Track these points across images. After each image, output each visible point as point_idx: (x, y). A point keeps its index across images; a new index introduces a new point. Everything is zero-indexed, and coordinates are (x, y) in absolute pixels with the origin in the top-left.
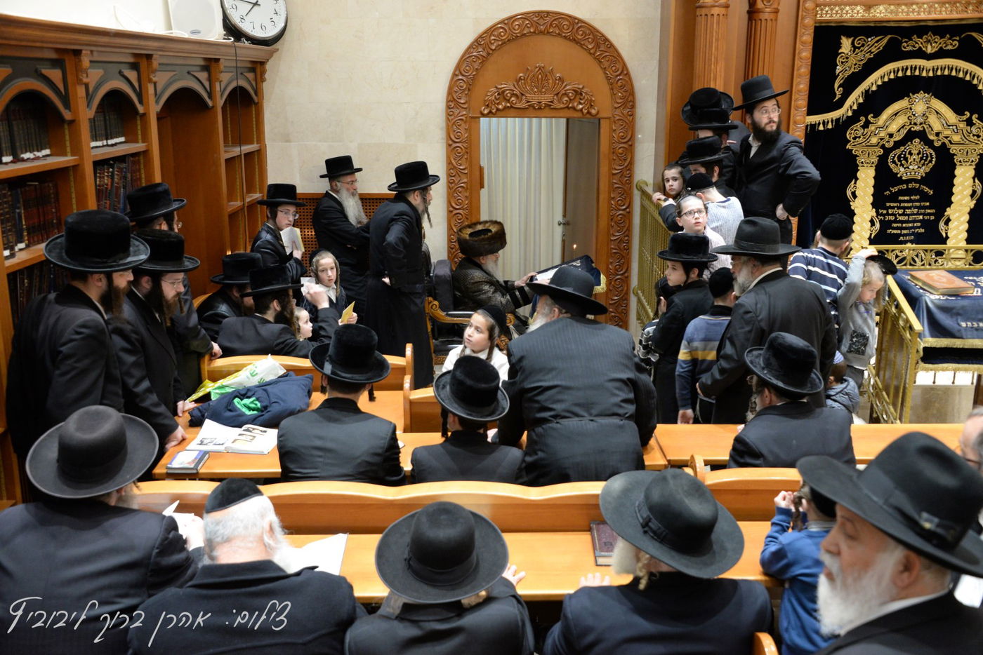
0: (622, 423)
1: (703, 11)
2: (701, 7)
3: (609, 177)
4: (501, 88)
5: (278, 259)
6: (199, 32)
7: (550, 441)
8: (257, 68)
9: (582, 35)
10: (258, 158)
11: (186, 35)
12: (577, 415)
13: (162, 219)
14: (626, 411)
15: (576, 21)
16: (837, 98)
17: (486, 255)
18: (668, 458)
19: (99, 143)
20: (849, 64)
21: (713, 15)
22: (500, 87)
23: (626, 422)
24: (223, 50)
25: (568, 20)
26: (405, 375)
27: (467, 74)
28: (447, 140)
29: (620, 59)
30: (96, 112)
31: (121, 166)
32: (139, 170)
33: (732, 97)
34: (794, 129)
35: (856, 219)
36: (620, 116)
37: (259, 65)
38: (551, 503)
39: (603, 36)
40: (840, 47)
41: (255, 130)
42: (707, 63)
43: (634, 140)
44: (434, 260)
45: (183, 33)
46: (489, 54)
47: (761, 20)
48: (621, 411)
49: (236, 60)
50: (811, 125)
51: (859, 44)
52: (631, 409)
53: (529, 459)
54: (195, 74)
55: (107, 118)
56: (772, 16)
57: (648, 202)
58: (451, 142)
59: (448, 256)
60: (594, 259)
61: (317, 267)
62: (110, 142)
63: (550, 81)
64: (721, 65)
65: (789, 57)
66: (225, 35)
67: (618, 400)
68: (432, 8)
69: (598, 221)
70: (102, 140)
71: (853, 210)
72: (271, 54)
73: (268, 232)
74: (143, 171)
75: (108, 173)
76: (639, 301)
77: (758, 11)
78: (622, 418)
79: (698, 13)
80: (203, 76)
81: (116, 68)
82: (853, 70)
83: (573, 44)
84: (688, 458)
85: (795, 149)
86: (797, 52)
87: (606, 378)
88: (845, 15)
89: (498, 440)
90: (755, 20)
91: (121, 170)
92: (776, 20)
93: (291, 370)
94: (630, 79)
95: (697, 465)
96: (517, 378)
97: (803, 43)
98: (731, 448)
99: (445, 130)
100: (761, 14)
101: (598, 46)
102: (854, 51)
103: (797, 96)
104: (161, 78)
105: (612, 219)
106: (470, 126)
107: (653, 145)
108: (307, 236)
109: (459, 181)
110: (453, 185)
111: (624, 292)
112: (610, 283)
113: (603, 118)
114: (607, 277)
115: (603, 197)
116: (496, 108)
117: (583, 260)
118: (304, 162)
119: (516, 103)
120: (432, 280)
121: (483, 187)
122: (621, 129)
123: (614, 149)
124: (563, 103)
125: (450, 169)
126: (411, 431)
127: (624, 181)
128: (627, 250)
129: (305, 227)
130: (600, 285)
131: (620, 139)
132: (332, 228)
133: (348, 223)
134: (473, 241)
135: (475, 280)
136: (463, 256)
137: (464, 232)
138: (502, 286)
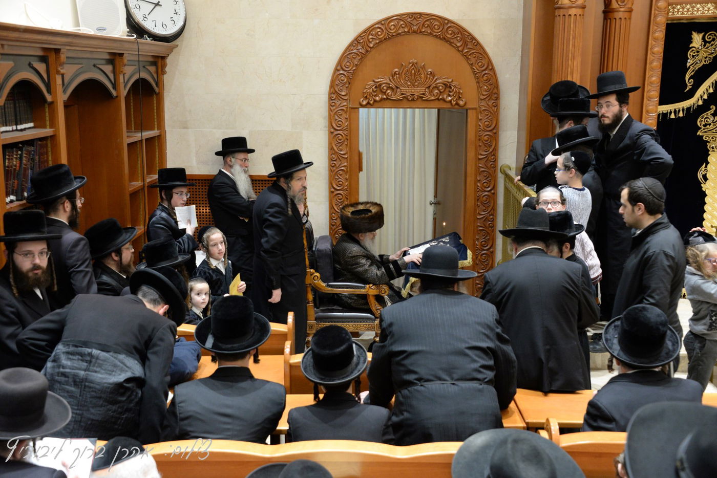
0: (481, 387)
1: (562, 12)
2: (559, 8)
3: (476, 162)
4: (379, 82)
5: (171, 233)
6: (105, 29)
7: (414, 403)
8: (159, 62)
9: (451, 34)
10: (159, 143)
11: (91, 32)
12: (440, 379)
13: (64, 198)
14: (485, 376)
15: (446, 21)
16: (687, 89)
17: (364, 232)
18: (527, 421)
19: (9, 128)
20: (700, 57)
21: (570, 15)
22: (377, 81)
23: (485, 386)
24: (127, 46)
25: (438, 21)
26: (287, 340)
27: (347, 69)
28: (329, 129)
29: (486, 57)
30: (6, 100)
31: (30, 149)
32: (47, 153)
33: (588, 89)
34: (646, 118)
35: (707, 199)
36: (486, 107)
37: (160, 60)
38: (416, 461)
39: (470, 35)
40: (691, 42)
41: (156, 117)
42: (564, 58)
43: (498, 129)
44: (316, 235)
45: (90, 30)
46: (367, 51)
47: (615, 19)
48: (480, 376)
49: (139, 54)
50: (663, 113)
51: (710, 38)
52: (490, 375)
53: (395, 419)
54: (100, 66)
55: (17, 105)
56: (626, 15)
57: (511, 185)
58: (332, 130)
59: (330, 232)
60: (462, 236)
61: (207, 242)
62: (19, 127)
63: (423, 76)
64: (578, 61)
65: (642, 52)
66: (128, 32)
67: (476, 365)
68: (316, 10)
69: (465, 201)
70: (12, 125)
71: (705, 192)
72: (171, 50)
73: (163, 211)
74: (50, 154)
75: (17, 155)
77: (613, 11)
78: (481, 383)
79: (556, 14)
80: (108, 69)
81: (26, 61)
82: (703, 63)
83: (443, 42)
84: (544, 421)
85: (646, 137)
86: (650, 47)
87: (467, 345)
88: (696, 13)
89: (369, 401)
90: (610, 19)
91: (29, 153)
92: (630, 19)
94: (495, 74)
95: (552, 428)
96: (386, 343)
97: (656, 39)
98: (585, 412)
99: (327, 118)
100: (615, 13)
101: (465, 44)
102: (704, 46)
103: (650, 87)
104: (69, 70)
105: (478, 200)
106: (350, 116)
107: (515, 133)
109: (340, 165)
110: (334, 168)
111: (490, 265)
112: (477, 258)
113: (470, 109)
114: (473, 252)
115: (470, 179)
116: (374, 99)
117: (451, 236)
118: (200, 146)
119: (391, 95)
120: (315, 254)
121: (362, 171)
122: (487, 119)
123: (480, 136)
124: (434, 95)
125: (331, 155)
126: (291, 393)
127: (489, 166)
128: (492, 227)
129: (200, 205)
130: (467, 259)
131: (485, 128)
132: (226, 202)
133: (239, 196)
134: (355, 219)
135: (353, 254)
136: (344, 232)
137: (346, 210)
138: (377, 260)
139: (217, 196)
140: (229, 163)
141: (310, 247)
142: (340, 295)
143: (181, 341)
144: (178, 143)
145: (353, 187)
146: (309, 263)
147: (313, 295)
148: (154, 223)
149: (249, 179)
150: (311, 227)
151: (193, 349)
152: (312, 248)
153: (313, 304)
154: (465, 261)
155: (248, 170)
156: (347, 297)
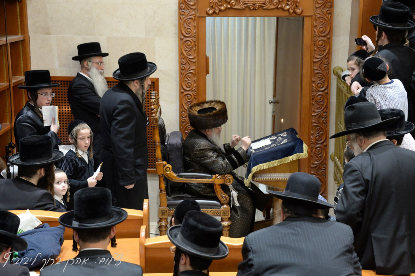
3: (311, 65)
5: (36, 131)
10: (22, 47)
17: (210, 129)
26: (142, 225)
28: (179, 36)
36: (320, 14)
41: (19, 23)
43: (332, 35)
44: (168, 131)
58: (182, 37)
59: (180, 129)
60: (298, 132)
61: (77, 134)
69: (301, 100)
76: (336, 165)
93: (46, 222)
99: (177, 26)
105: (313, 99)
106: (198, 24)
107: (347, 38)
108: (64, 112)
109: (189, 68)
110: (184, 71)
111: (323, 158)
112: (312, 151)
113: (306, 16)
114: (309, 146)
115: (306, 81)
116: (219, 8)
117: (288, 132)
118: (62, 50)
119: (235, 5)
120: (167, 148)
121: (208, 73)
122: (321, 25)
123: (315, 41)
124: (273, 4)
125: (182, 59)
126: (146, 273)
127: (323, 68)
128: (325, 123)
129: (62, 104)
130: (302, 152)
131: (320, 34)
132: (84, 101)
133: (97, 97)
134: (201, 116)
135: (202, 148)
136: (193, 129)
137: (193, 109)
138: (222, 152)
139: (76, 96)
140: (86, 66)
141: (163, 141)
142: (190, 184)
143: (45, 227)
144: (41, 47)
145: (201, 88)
146: (162, 155)
147: (166, 184)
148: (20, 121)
149: (105, 80)
150: (164, 124)
151: (57, 235)
152: (165, 142)
153: (165, 193)
154: (301, 154)
155: (104, 72)
156: (196, 186)
